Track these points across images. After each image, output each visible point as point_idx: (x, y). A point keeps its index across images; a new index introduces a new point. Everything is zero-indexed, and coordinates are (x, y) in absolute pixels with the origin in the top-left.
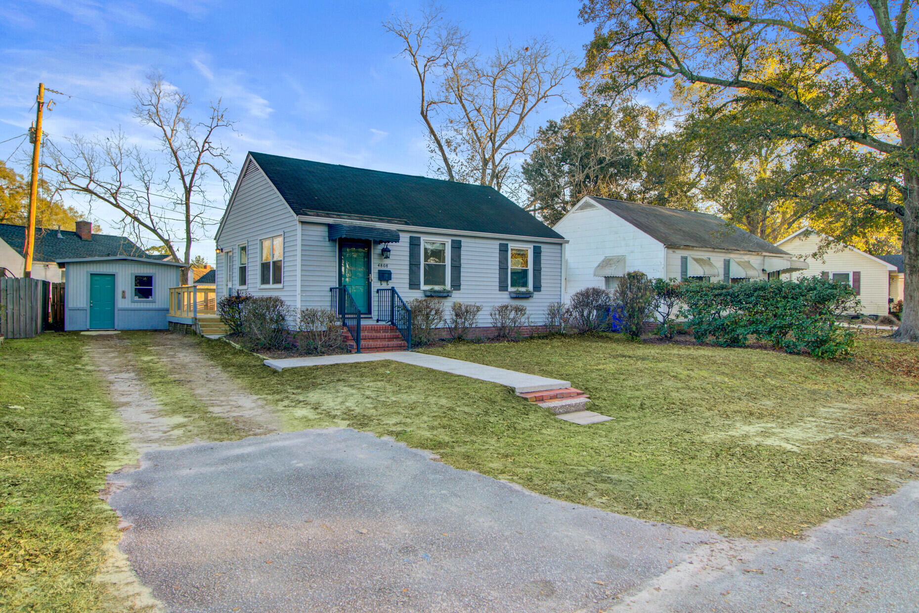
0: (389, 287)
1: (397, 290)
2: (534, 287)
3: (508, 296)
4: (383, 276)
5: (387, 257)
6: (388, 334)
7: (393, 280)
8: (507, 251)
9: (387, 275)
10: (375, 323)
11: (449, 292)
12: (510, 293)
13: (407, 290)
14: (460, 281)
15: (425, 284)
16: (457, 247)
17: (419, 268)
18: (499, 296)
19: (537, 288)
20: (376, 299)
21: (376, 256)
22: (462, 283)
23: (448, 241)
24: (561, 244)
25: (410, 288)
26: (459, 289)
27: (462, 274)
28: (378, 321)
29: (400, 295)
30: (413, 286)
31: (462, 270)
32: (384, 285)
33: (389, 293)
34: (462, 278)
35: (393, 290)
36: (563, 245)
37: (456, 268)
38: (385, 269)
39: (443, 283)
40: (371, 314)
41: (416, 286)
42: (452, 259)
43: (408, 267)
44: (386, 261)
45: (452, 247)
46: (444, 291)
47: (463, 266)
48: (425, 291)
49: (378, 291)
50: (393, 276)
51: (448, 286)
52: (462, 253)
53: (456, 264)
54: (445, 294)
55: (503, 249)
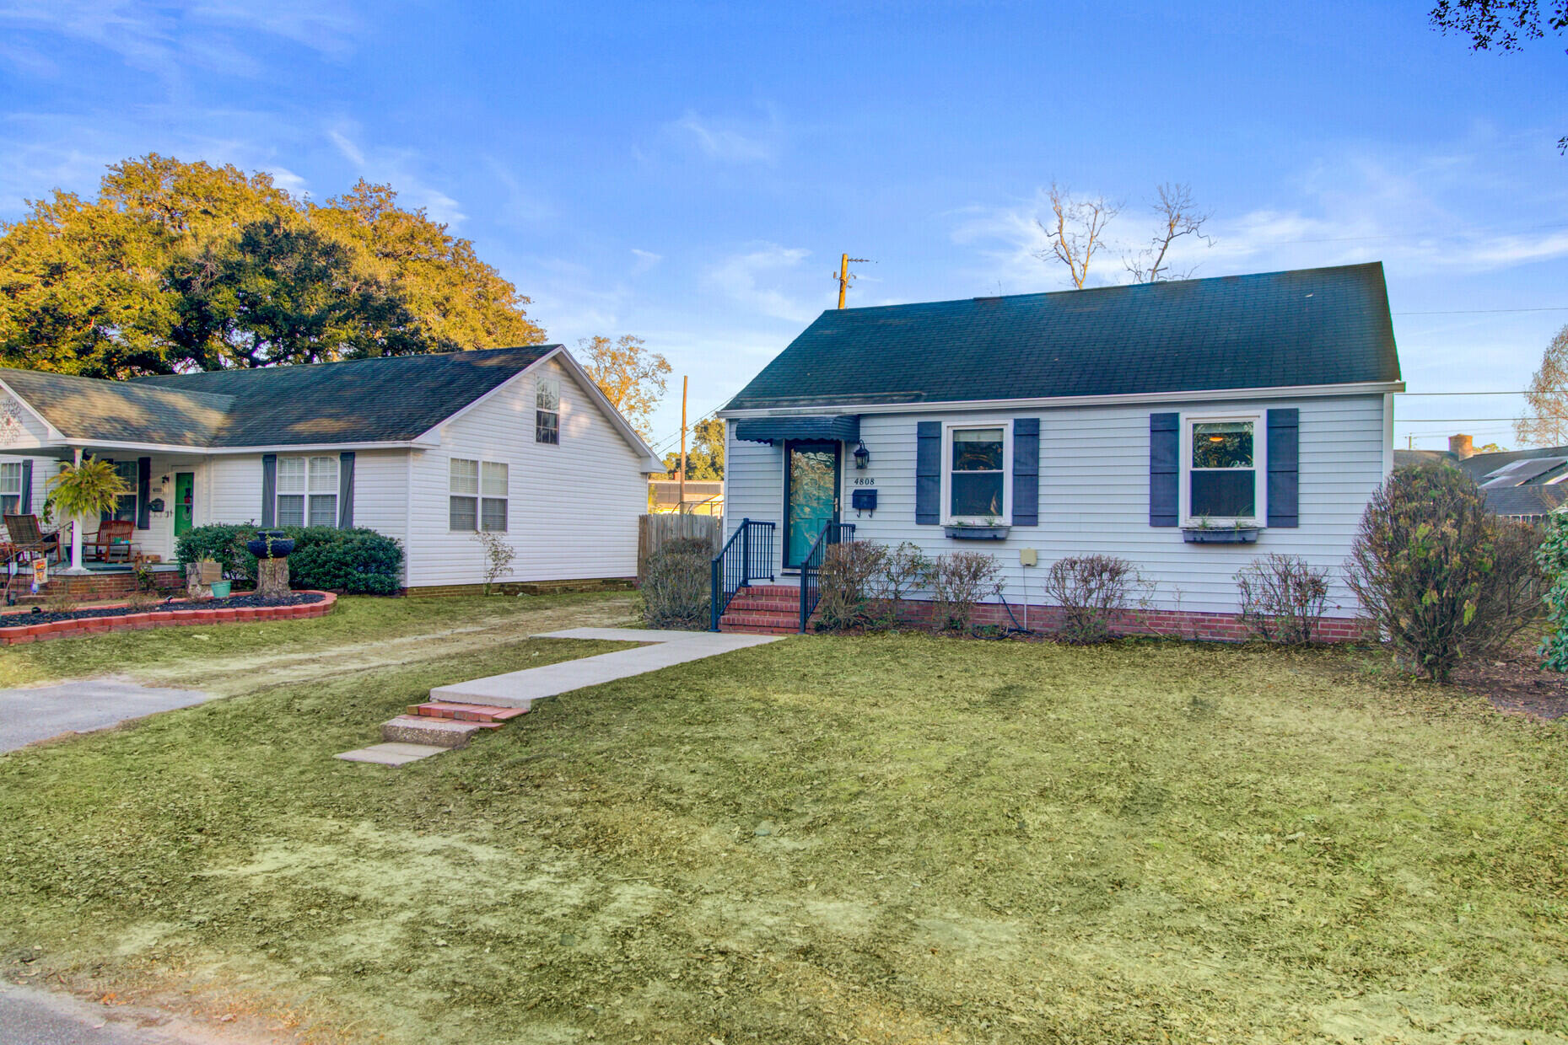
2: (1269, 517)
3: (1181, 539)
4: (863, 501)
5: (864, 466)
7: (881, 509)
8: (1176, 430)
9: (870, 499)
11: (1008, 529)
12: (1187, 531)
13: (914, 526)
14: (1036, 506)
15: (953, 513)
16: (1028, 433)
17: (937, 482)
19: (1282, 518)
21: (849, 466)
22: (1041, 509)
23: (1008, 424)
24: (1379, 397)
25: (919, 522)
26: (1035, 524)
27: (1042, 491)
30: (926, 519)
31: (1041, 482)
32: (863, 518)
34: (1041, 500)
36: (1386, 398)
37: (1028, 480)
38: (867, 487)
39: (994, 511)
41: (930, 519)
42: (1017, 461)
43: (914, 482)
44: (867, 473)
45: (1017, 435)
46: (997, 527)
47: (1043, 472)
48: (949, 527)
50: (881, 500)
51: (1007, 517)
52: (1042, 445)
53: (1027, 470)
54: (998, 535)
55: (1164, 429)
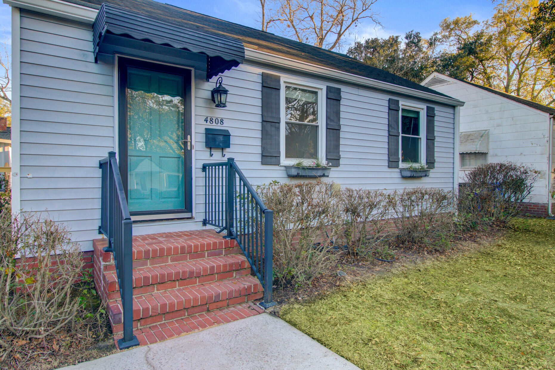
0: (225, 160)
1: (240, 166)
2: (427, 163)
3: (398, 175)
4: (214, 140)
5: (221, 105)
6: (220, 262)
7: (232, 149)
8: (398, 111)
9: (221, 138)
10: (199, 227)
11: (325, 169)
12: (402, 170)
13: (259, 166)
14: (339, 151)
15: (288, 156)
16: (334, 98)
17: (278, 129)
18: (388, 175)
19: (431, 163)
20: (202, 182)
21: (201, 103)
22: (342, 155)
23: (322, 88)
24: (454, 107)
25: (263, 163)
26: (338, 165)
27: (342, 142)
28: (205, 223)
29: (246, 174)
30: (269, 160)
31: (342, 135)
32: (217, 157)
33: (223, 172)
34: (342, 148)
35: (231, 165)
36: (457, 109)
37: (334, 132)
38: (218, 127)
39: (314, 155)
40: (191, 211)
41: (274, 160)
42: (327, 118)
43: (259, 126)
44: (220, 113)
45: (327, 98)
46: (318, 167)
47: (343, 128)
48: (286, 167)
49: (204, 168)
50: (232, 141)
51: (323, 162)
52: (342, 108)
53: (333, 125)
54: (320, 173)
55: (393, 108)
